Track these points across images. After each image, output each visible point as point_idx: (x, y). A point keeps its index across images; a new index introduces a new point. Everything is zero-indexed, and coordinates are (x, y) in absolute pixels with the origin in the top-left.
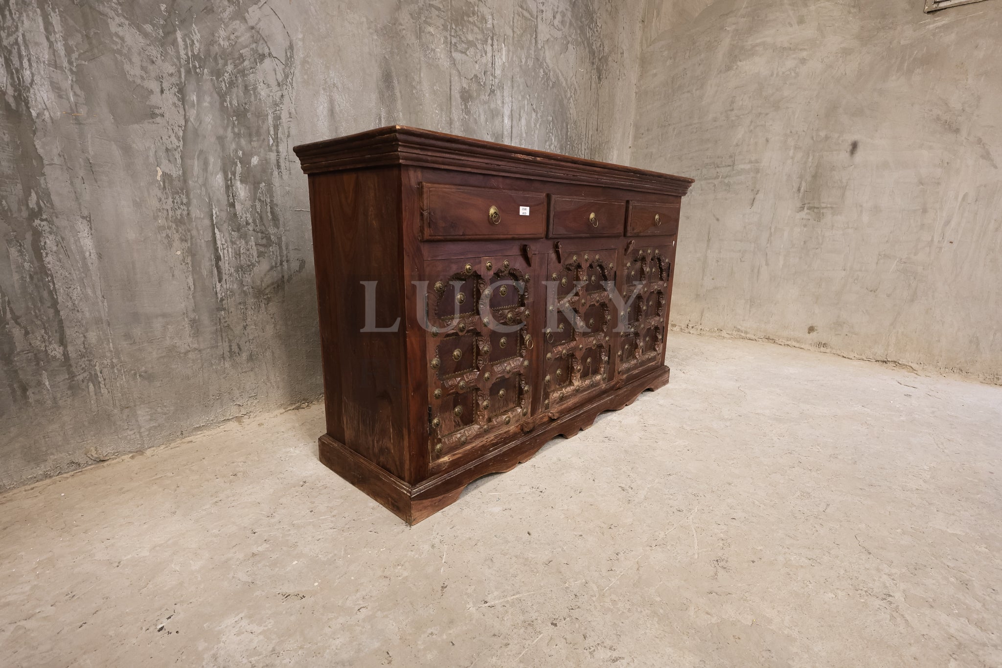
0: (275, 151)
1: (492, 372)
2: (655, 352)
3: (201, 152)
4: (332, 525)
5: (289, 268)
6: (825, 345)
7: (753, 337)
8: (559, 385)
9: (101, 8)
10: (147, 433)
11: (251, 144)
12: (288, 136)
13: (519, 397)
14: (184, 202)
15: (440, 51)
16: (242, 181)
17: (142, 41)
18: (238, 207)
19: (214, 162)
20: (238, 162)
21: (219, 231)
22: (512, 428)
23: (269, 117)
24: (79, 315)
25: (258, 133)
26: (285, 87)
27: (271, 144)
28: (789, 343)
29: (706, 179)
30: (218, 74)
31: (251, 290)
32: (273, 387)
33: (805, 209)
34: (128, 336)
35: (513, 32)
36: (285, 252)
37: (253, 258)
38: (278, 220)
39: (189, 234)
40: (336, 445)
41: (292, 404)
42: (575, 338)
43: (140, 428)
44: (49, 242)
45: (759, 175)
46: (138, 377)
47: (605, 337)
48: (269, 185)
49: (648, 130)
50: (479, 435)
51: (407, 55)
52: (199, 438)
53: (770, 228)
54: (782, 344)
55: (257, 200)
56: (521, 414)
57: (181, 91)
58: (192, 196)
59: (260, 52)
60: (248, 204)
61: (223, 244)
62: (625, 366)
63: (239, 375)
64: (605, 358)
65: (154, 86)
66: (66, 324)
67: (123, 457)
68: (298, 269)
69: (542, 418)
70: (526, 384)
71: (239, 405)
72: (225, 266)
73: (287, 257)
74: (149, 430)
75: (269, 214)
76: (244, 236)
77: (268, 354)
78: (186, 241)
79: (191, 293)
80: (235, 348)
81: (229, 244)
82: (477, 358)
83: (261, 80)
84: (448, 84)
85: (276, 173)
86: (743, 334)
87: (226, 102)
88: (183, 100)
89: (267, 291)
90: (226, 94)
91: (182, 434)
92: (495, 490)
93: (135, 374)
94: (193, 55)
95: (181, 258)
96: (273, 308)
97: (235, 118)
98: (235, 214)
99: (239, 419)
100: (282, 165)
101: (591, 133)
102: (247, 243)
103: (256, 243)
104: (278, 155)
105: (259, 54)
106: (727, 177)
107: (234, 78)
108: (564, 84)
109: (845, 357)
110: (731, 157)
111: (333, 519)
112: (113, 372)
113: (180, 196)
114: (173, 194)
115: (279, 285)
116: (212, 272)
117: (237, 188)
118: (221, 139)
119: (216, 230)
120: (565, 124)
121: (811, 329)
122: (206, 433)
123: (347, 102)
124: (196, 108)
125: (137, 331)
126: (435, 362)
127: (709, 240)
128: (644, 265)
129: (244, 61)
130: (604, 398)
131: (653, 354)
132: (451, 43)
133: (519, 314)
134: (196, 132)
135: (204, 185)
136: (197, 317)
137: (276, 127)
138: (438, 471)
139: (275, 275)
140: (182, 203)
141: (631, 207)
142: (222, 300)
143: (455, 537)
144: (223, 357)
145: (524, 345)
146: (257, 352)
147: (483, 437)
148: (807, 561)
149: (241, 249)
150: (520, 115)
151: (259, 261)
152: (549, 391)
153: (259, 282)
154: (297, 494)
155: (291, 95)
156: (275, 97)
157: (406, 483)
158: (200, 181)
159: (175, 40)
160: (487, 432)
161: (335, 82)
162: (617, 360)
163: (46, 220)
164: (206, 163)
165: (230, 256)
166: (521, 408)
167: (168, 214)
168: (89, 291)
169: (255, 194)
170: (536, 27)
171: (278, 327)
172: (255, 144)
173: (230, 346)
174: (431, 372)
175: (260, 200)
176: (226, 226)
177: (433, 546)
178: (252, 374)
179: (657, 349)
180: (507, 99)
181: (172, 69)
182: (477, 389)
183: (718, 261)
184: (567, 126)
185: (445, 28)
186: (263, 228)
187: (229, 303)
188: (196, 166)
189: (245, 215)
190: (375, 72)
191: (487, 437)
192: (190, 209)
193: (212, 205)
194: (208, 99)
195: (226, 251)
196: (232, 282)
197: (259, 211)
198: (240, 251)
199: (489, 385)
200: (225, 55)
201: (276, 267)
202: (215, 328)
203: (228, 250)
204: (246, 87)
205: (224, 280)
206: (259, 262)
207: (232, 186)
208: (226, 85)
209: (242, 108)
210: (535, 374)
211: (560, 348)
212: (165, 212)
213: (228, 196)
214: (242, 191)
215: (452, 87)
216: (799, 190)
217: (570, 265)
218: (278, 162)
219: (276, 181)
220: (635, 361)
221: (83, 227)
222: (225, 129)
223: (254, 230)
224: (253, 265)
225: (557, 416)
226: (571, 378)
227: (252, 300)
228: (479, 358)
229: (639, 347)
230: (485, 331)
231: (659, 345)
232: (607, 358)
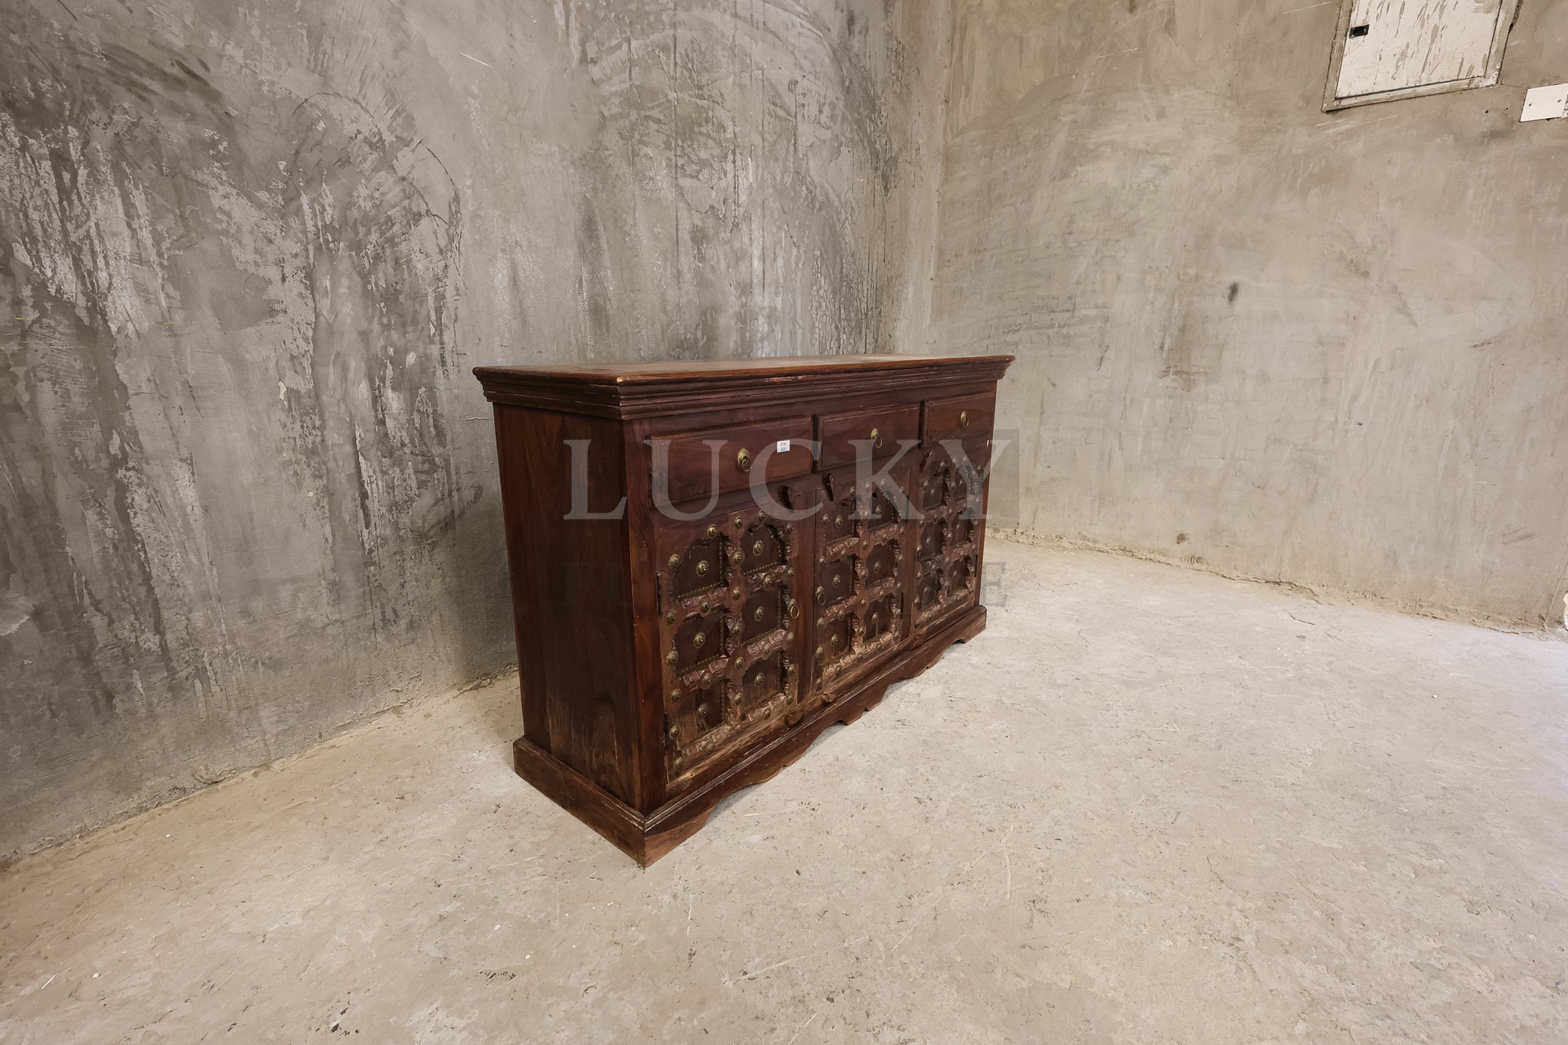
0: (438, 343)
1: (745, 656)
2: (966, 590)
3: (338, 355)
4: (540, 871)
5: (460, 499)
6: (1199, 560)
7: (1104, 548)
8: (835, 655)
9: (199, 177)
10: (273, 740)
11: (405, 337)
12: (456, 320)
13: (781, 681)
14: (317, 425)
15: (662, 179)
16: (393, 389)
17: (255, 214)
18: (390, 423)
19: (356, 366)
20: (389, 364)
21: (365, 459)
22: (774, 722)
23: (429, 297)
24: (181, 591)
25: (415, 321)
26: (449, 254)
27: (432, 333)
28: (1152, 556)
29: (1037, 328)
30: (358, 246)
31: (409, 534)
32: (443, 663)
33: (1171, 374)
34: (245, 613)
35: (763, 139)
36: (454, 478)
37: (411, 490)
38: (444, 435)
39: (324, 467)
40: (538, 754)
41: (468, 682)
42: (855, 592)
43: (265, 733)
44: (138, 497)
45: (1109, 325)
46: (260, 666)
47: (896, 583)
48: (431, 390)
49: (956, 256)
50: (730, 738)
51: (616, 190)
52: (343, 739)
53: (1125, 398)
54: (1143, 557)
55: (415, 412)
56: (785, 702)
57: (310, 276)
58: (327, 416)
59: (415, 210)
60: (404, 418)
61: (370, 477)
62: (926, 615)
63: (397, 650)
64: (896, 611)
65: (273, 273)
66: (163, 604)
67: (243, 775)
68: (473, 500)
69: (813, 703)
70: (791, 663)
71: (397, 691)
72: (373, 505)
73: (458, 484)
74: (277, 736)
75: (432, 429)
76: (399, 463)
77: (435, 617)
78: (320, 477)
79: (329, 545)
80: (390, 615)
81: (379, 475)
82: (725, 641)
83: (417, 248)
84: (674, 223)
85: (439, 372)
86: (1090, 544)
87: (370, 283)
88: (312, 288)
89: (432, 533)
90: (370, 273)
91: (321, 736)
92: (753, 808)
93: (256, 663)
94: (325, 226)
95: (314, 501)
96: (440, 555)
97: (382, 304)
98: (386, 434)
99: (397, 710)
100: (448, 360)
101: (875, 267)
102: (402, 471)
103: (414, 469)
104: (443, 348)
105: (413, 213)
106: (1065, 325)
107: (380, 251)
108: (836, 203)
109: (1225, 577)
110: (1070, 298)
111: (541, 861)
112: (227, 662)
113: (311, 418)
114: (301, 415)
115: (447, 524)
116: (356, 517)
117: (387, 399)
118: (364, 335)
119: (361, 459)
120: (838, 259)
121: (1181, 538)
122: (354, 732)
123: (534, 265)
124: (329, 297)
125: (258, 605)
126: (671, 655)
127: (1042, 413)
129: (393, 225)
130: (897, 664)
131: (962, 593)
132: (676, 166)
133: (778, 576)
134: (330, 327)
135: (344, 399)
136: (337, 579)
137: (439, 311)
138: (679, 792)
139: (442, 510)
140: (314, 427)
141: (927, 410)
142: (371, 551)
143: (704, 881)
144: (374, 629)
145: (786, 613)
146: (420, 617)
147: (736, 740)
148: (1144, 897)
149: (395, 480)
150: (775, 253)
151: (420, 494)
152: (821, 665)
153: (420, 522)
154: (489, 825)
155: (457, 263)
156: (436, 269)
157: (636, 812)
158: (338, 395)
159: (300, 208)
160: (740, 733)
161: (518, 239)
162: (914, 610)
163: (133, 468)
164: (345, 369)
165: (381, 491)
166: (785, 694)
167: (296, 444)
168: (193, 558)
169: (412, 404)
170: (795, 128)
171: (448, 580)
172: (410, 336)
173: (383, 613)
174: (667, 672)
175: (419, 411)
176: (373, 451)
177: (675, 896)
178: (413, 647)
179: (969, 586)
180: (757, 234)
181: (296, 248)
182: (727, 681)
183: (1054, 443)
184: (841, 260)
185: (668, 146)
186: (424, 449)
187: (382, 554)
188: (332, 374)
189: (399, 434)
190: (573, 218)
191: (740, 739)
192: (325, 433)
193: (354, 425)
194: (345, 282)
195: (374, 486)
196: (384, 526)
197: (418, 426)
198: (393, 483)
199: (742, 673)
200: (367, 220)
201: (442, 499)
202: (362, 590)
203: (377, 484)
204: (397, 261)
205: (373, 524)
206: (419, 496)
207: (381, 397)
208: (370, 262)
209: (392, 289)
210: (802, 650)
211: (835, 609)
212: (292, 441)
213: (376, 411)
214: (394, 401)
215: (680, 227)
216: (1162, 348)
217: (846, 500)
218: (442, 357)
219: (440, 383)
220: (939, 606)
221: (182, 473)
222: (370, 320)
223: (412, 453)
224: (412, 500)
225: (833, 697)
226: (850, 644)
227: (411, 548)
228: (729, 640)
229: (944, 587)
230: (735, 606)
231: (971, 580)
232: (899, 610)
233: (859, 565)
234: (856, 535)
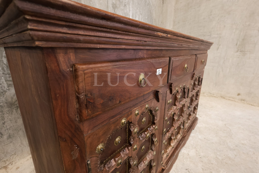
6: (244, 100)
7: (216, 96)
8: (166, 151)
28: (230, 99)
31: (5, 104)
32: (25, 147)
33: (239, 51)
37: (4, 88)
42: (173, 125)
45: (221, 39)
47: (183, 118)
49: (178, 23)
53: (224, 58)
54: (227, 99)
62: (187, 125)
63: (3, 147)
70: (154, 162)
71: (5, 161)
86: (212, 95)
99: (5, 167)
103: (5, 80)
108: (152, 4)
109: (252, 105)
110: (210, 32)
120: (151, 20)
121: (239, 94)
130: (181, 144)
131: (194, 115)
133: (152, 131)
141: (197, 58)
145: (153, 144)
146: (13, 133)
150: (136, 16)
151: (9, 89)
178: (11, 144)
180: (131, 9)
184: (152, 21)
206: (9, 90)
210: (158, 156)
211: (168, 135)
215: (109, 2)
216: (237, 45)
217: (175, 93)
220: (190, 121)
223: (3, 73)
224: (5, 92)
225: (165, 166)
226: (170, 143)
227: (7, 109)
228: (130, 169)
229: (191, 115)
230: (134, 153)
231: (196, 111)
232: (183, 127)
234: (175, 105)
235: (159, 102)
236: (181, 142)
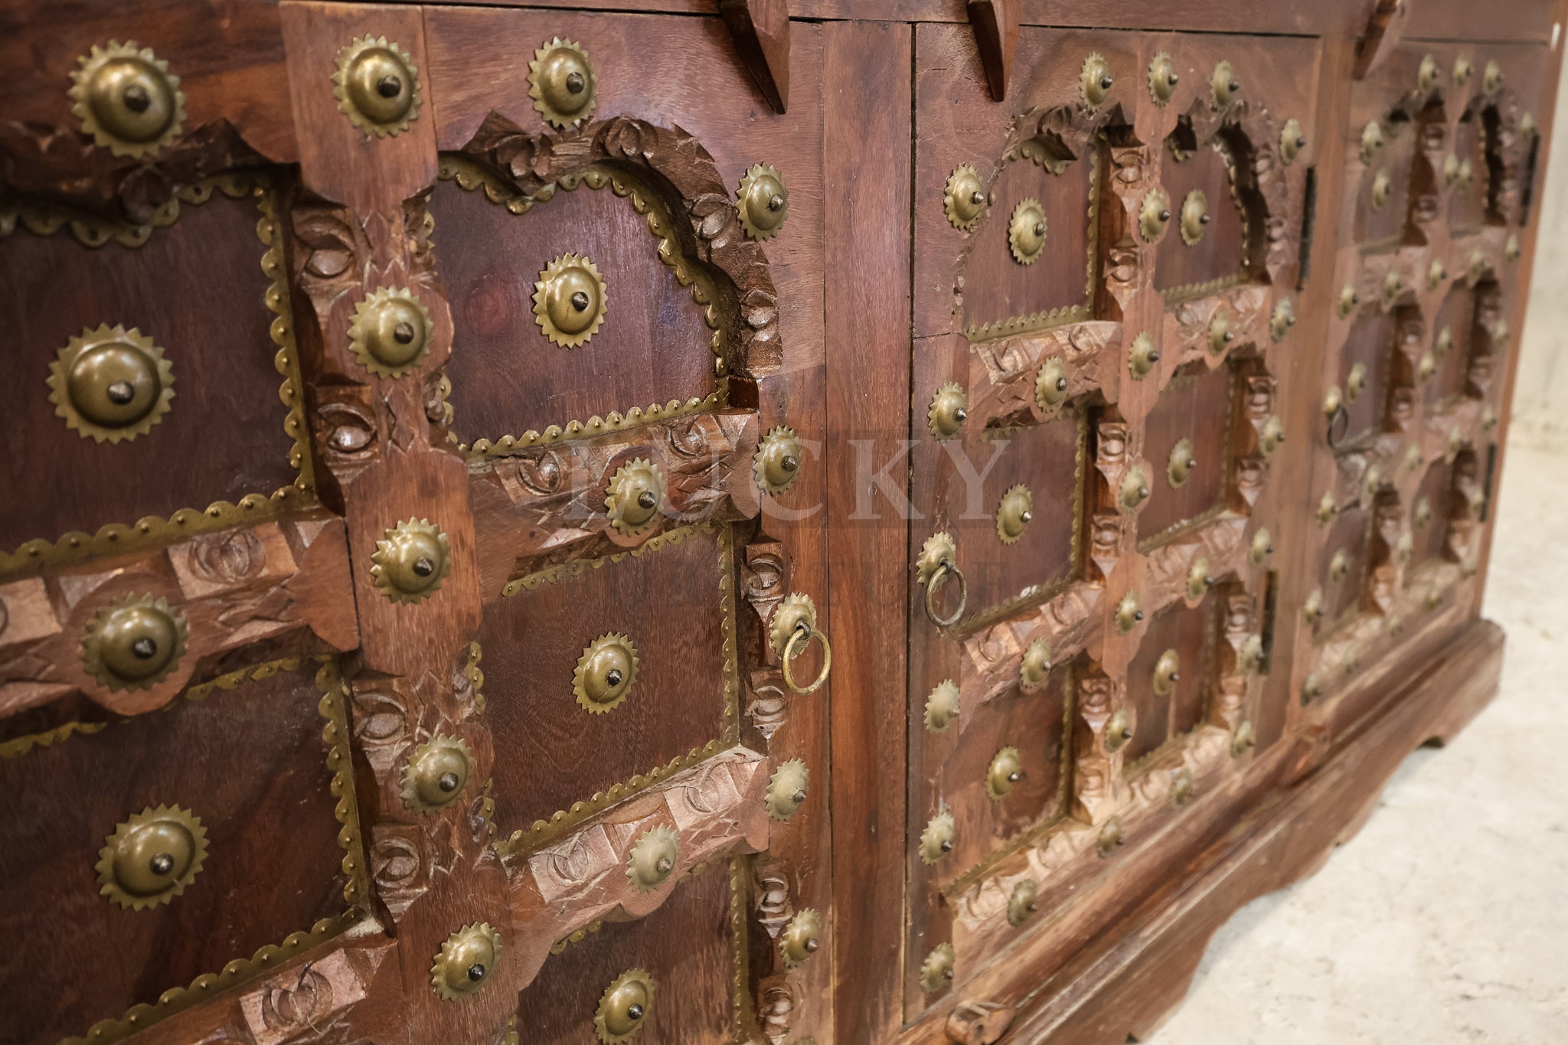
1: (509, 915)
2: (1452, 569)
8: (1007, 835)
13: (752, 987)
42: (1093, 564)
47: (1250, 534)
62: (1336, 655)
64: (1245, 643)
70: (796, 902)
82: (367, 841)
128: (1432, 143)
130: (1240, 845)
131: (1443, 576)
133: (710, 468)
145: (762, 663)
152: (943, 883)
162: (1301, 634)
179: (1460, 553)
211: (1006, 639)
217: (1065, 115)
220: (1377, 624)
226: (1072, 781)
228: (387, 838)
229: (1394, 555)
231: (1466, 534)
232: (1256, 640)
233: (1115, 446)
234: (1103, 307)
235: (781, 110)
236: (1239, 830)
